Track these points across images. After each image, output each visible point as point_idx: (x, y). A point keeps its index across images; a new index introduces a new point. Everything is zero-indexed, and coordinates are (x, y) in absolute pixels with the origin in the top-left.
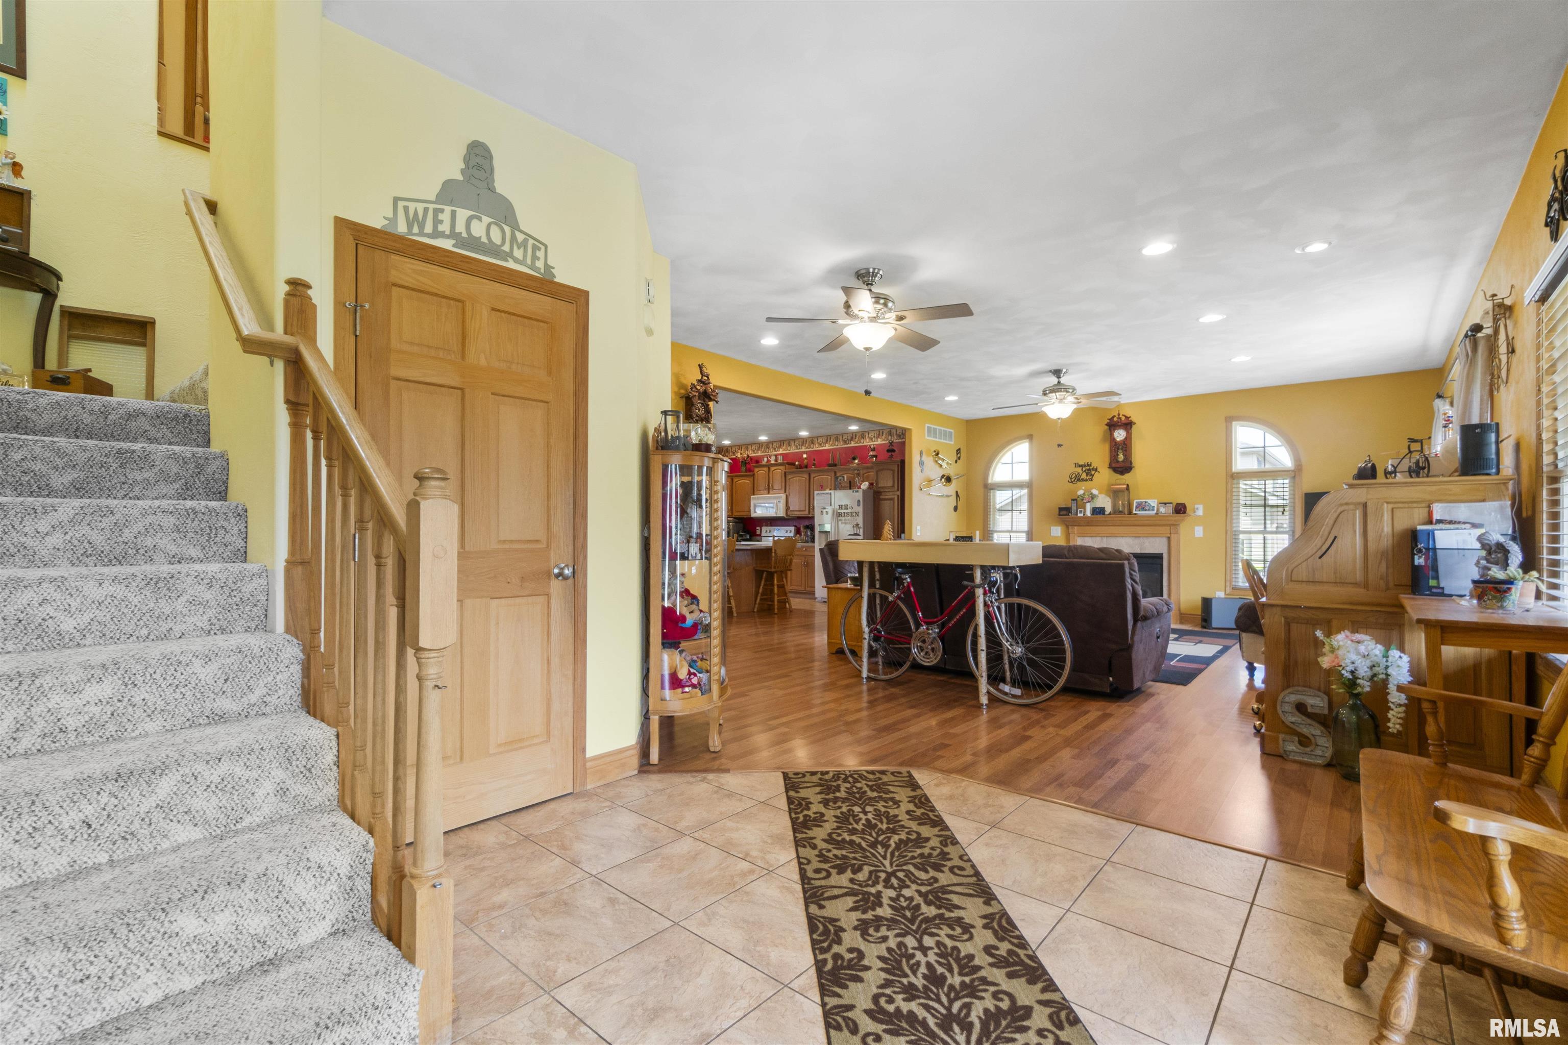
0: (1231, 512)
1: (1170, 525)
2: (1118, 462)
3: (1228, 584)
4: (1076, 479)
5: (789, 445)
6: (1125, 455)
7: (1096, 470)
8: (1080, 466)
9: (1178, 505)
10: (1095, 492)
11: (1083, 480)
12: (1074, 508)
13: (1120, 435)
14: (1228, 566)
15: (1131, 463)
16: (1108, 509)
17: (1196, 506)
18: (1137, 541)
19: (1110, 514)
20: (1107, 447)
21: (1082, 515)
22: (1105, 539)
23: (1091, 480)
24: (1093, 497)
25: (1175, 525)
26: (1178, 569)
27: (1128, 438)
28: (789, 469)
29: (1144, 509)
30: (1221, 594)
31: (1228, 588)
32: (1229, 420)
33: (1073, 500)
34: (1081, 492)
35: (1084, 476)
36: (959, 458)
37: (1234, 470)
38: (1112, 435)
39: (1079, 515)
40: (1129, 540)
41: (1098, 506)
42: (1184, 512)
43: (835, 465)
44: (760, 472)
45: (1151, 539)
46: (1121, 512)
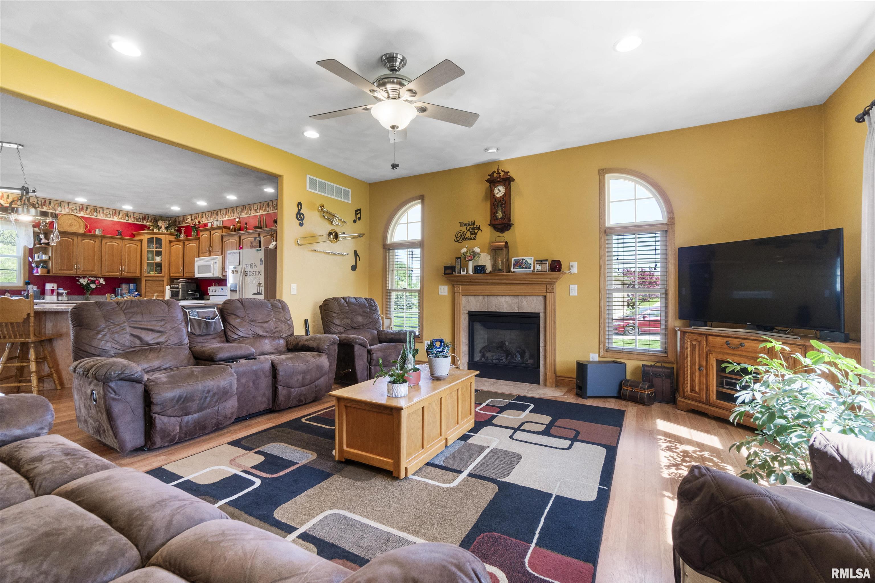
0: (605, 269)
1: (546, 284)
2: (497, 219)
3: (602, 346)
4: (461, 238)
5: (250, 209)
6: (503, 212)
7: (479, 228)
8: (465, 225)
9: (554, 262)
10: (477, 250)
11: (468, 239)
12: (458, 267)
13: (499, 191)
14: (602, 326)
15: (510, 219)
16: (489, 268)
17: (571, 264)
18: (516, 300)
19: (490, 273)
20: (488, 206)
21: (464, 273)
22: (486, 298)
23: (475, 238)
24: (474, 255)
25: (551, 284)
26: (554, 329)
27: (508, 193)
28: (225, 232)
29: (521, 267)
30: (594, 357)
31: (602, 350)
32: (602, 173)
33: (457, 258)
34: (464, 250)
35: (468, 235)
36: (359, 219)
37: (607, 225)
38: (492, 191)
39: (462, 273)
40: (509, 299)
41: (480, 264)
42: (560, 270)
43: (261, 228)
44: (204, 236)
45: (530, 298)
46: (500, 270)
